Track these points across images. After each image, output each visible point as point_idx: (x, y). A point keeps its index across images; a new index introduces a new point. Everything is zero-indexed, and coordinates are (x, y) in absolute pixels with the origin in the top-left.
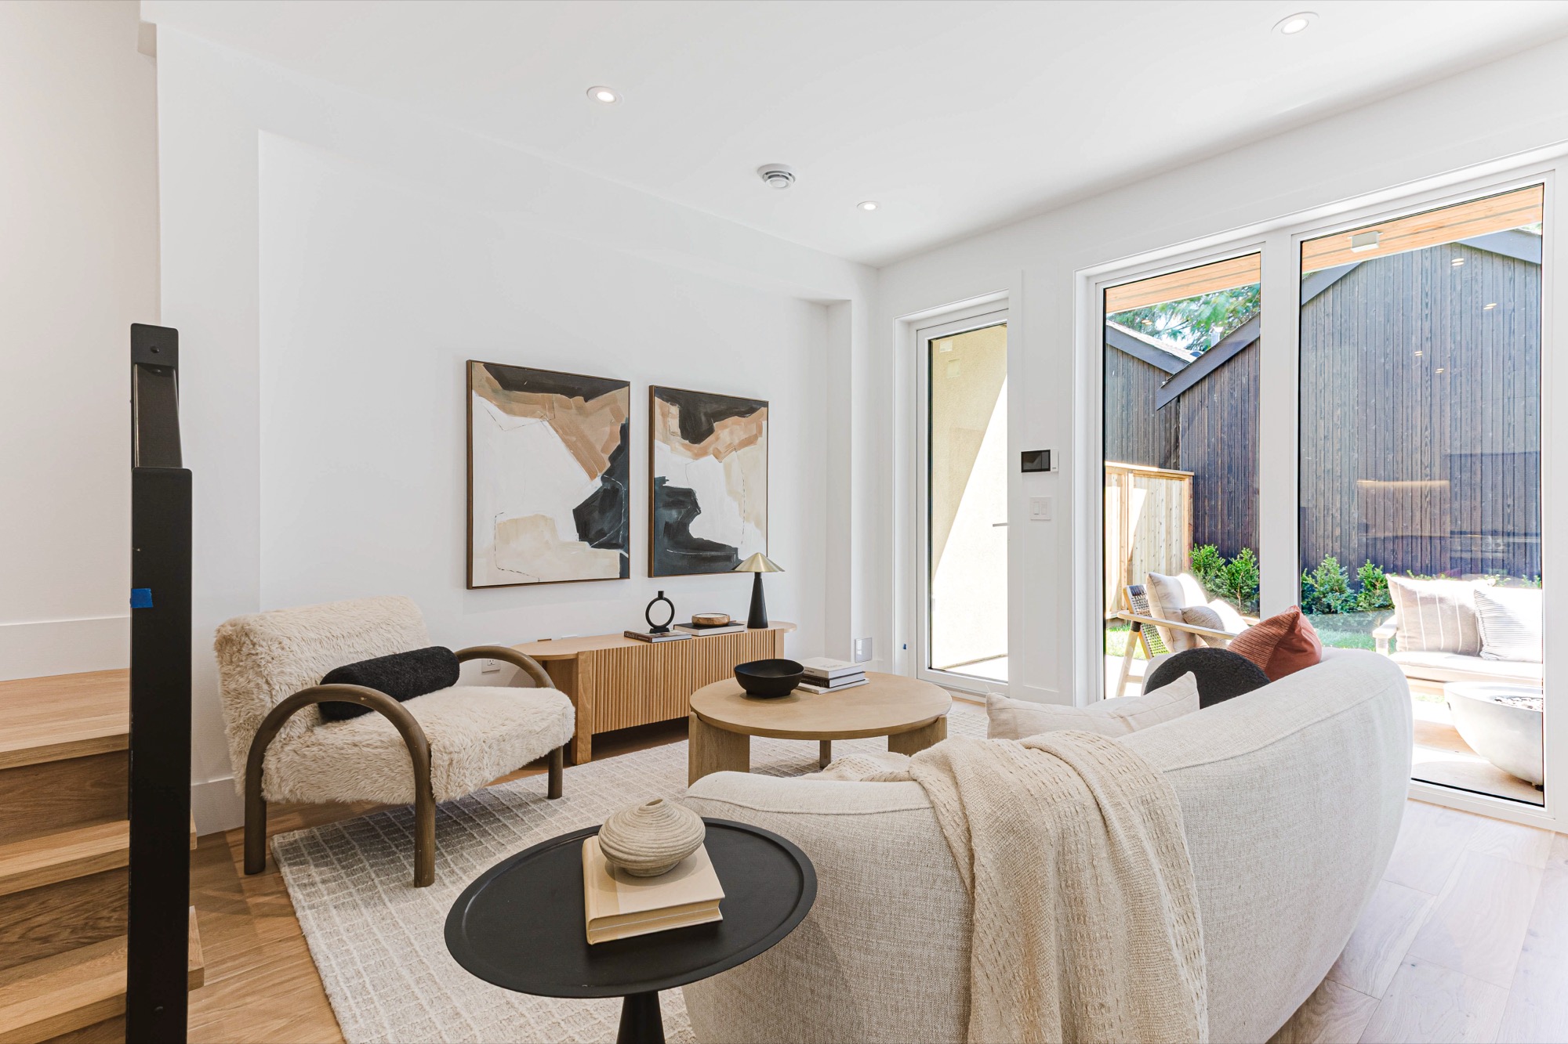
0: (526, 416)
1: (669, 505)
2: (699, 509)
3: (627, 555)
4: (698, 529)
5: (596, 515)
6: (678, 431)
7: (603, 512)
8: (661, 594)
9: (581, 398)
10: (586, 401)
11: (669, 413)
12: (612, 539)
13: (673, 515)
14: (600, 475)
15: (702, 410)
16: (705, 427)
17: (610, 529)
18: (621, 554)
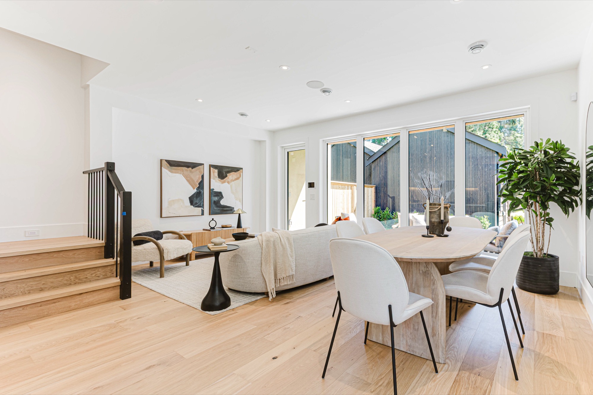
0: (176, 173)
1: (215, 196)
2: (223, 197)
3: (203, 209)
4: (223, 202)
5: (195, 199)
6: (218, 176)
7: (197, 198)
8: (213, 219)
9: (191, 168)
10: (192, 169)
11: (215, 171)
12: (199, 205)
13: (216, 199)
14: (196, 188)
15: (224, 170)
16: (225, 175)
17: (199, 202)
18: (202, 209)
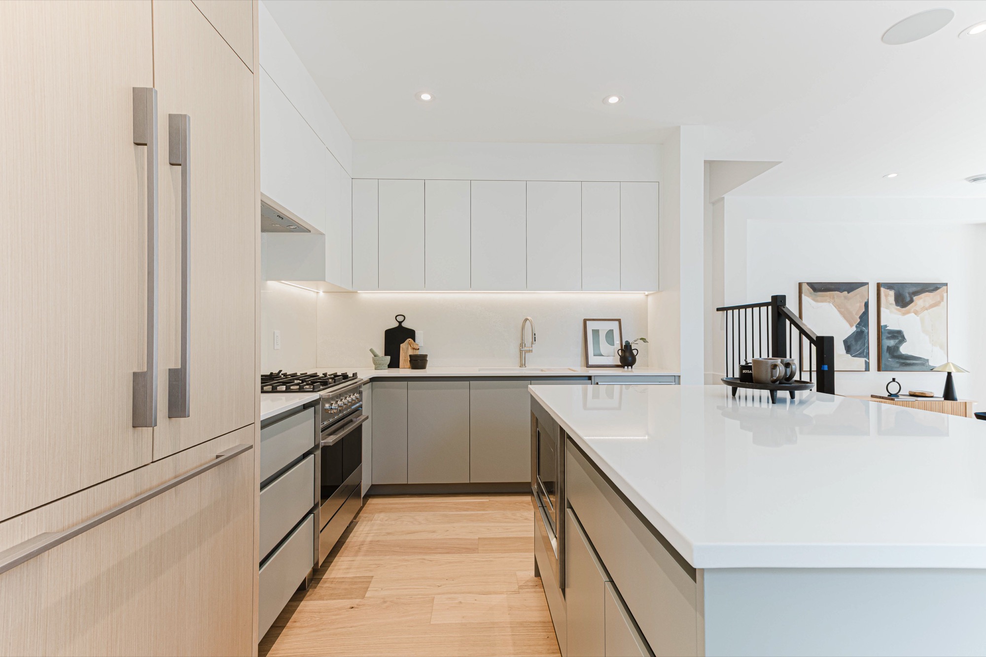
0: (822, 302)
1: (888, 338)
2: (905, 339)
3: (868, 361)
4: (904, 350)
5: (853, 343)
6: (894, 303)
7: (856, 340)
9: (846, 292)
10: (848, 293)
11: (889, 294)
12: (860, 353)
13: (892, 343)
14: (855, 325)
15: (907, 291)
16: (908, 299)
17: (860, 349)
18: (866, 361)
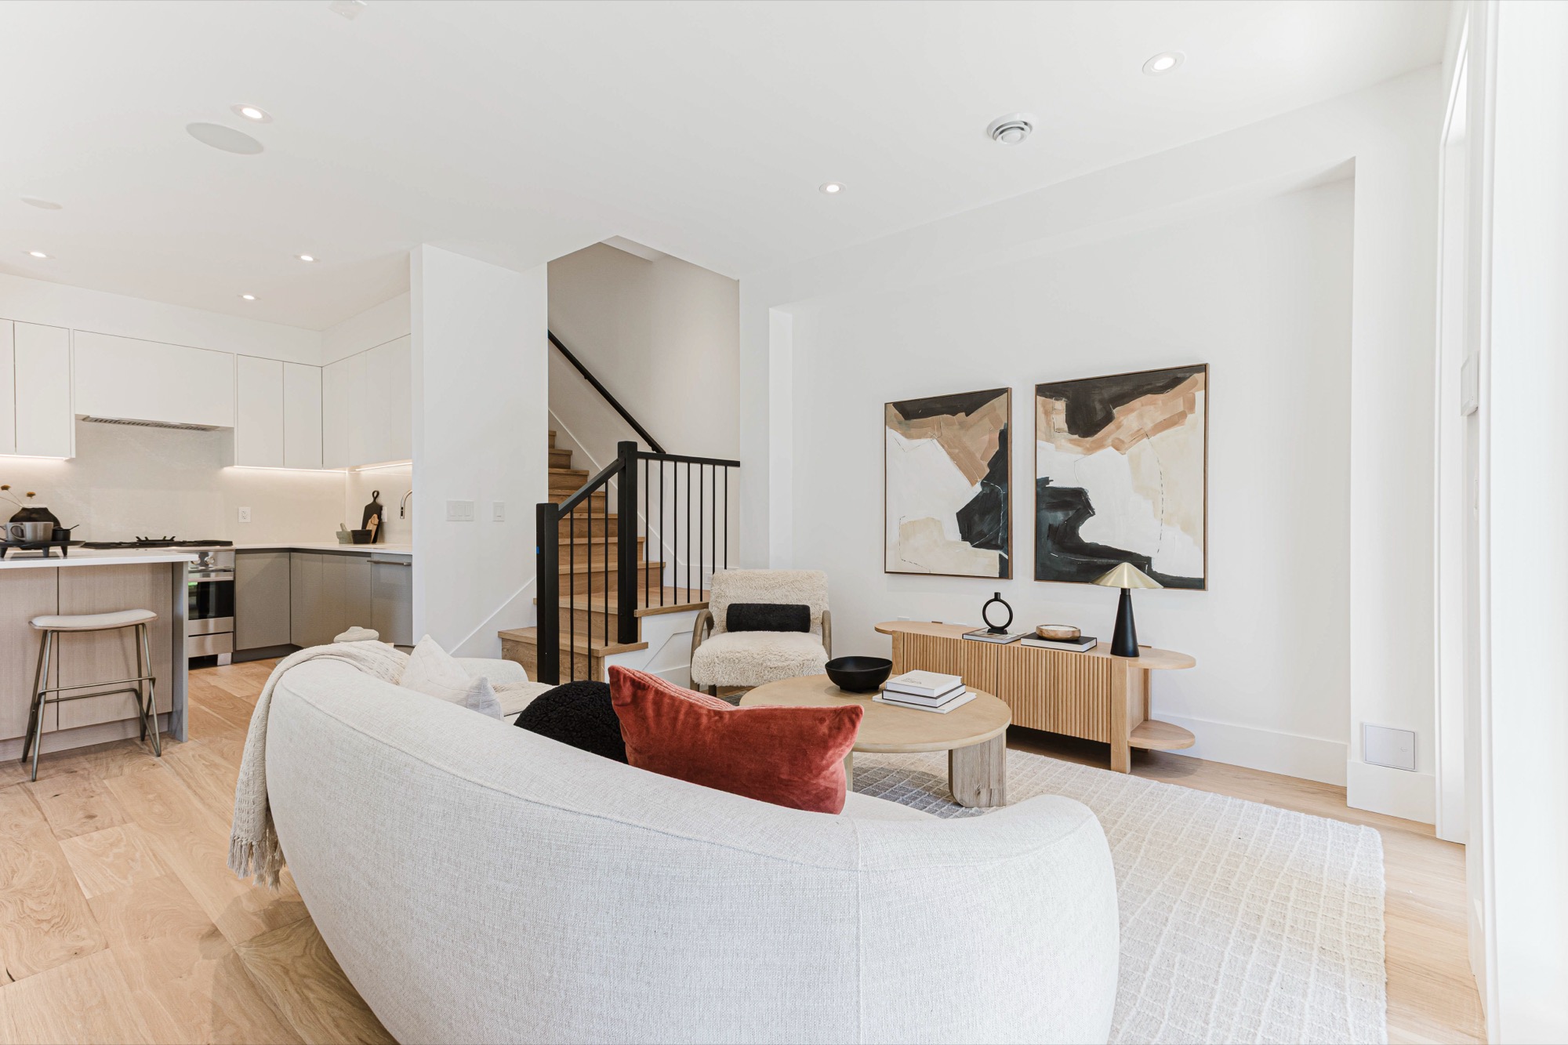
0: (919, 438)
1: (1054, 507)
2: (1092, 510)
3: (1006, 557)
4: (1089, 532)
5: (976, 518)
6: (1065, 427)
7: (983, 514)
8: (997, 595)
9: (963, 414)
10: (967, 415)
11: (1053, 409)
12: (991, 540)
13: (1060, 517)
14: (980, 481)
15: (1097, 397)
16: (1100, 415)
17: (990, 531)
18: (1000, 555)
